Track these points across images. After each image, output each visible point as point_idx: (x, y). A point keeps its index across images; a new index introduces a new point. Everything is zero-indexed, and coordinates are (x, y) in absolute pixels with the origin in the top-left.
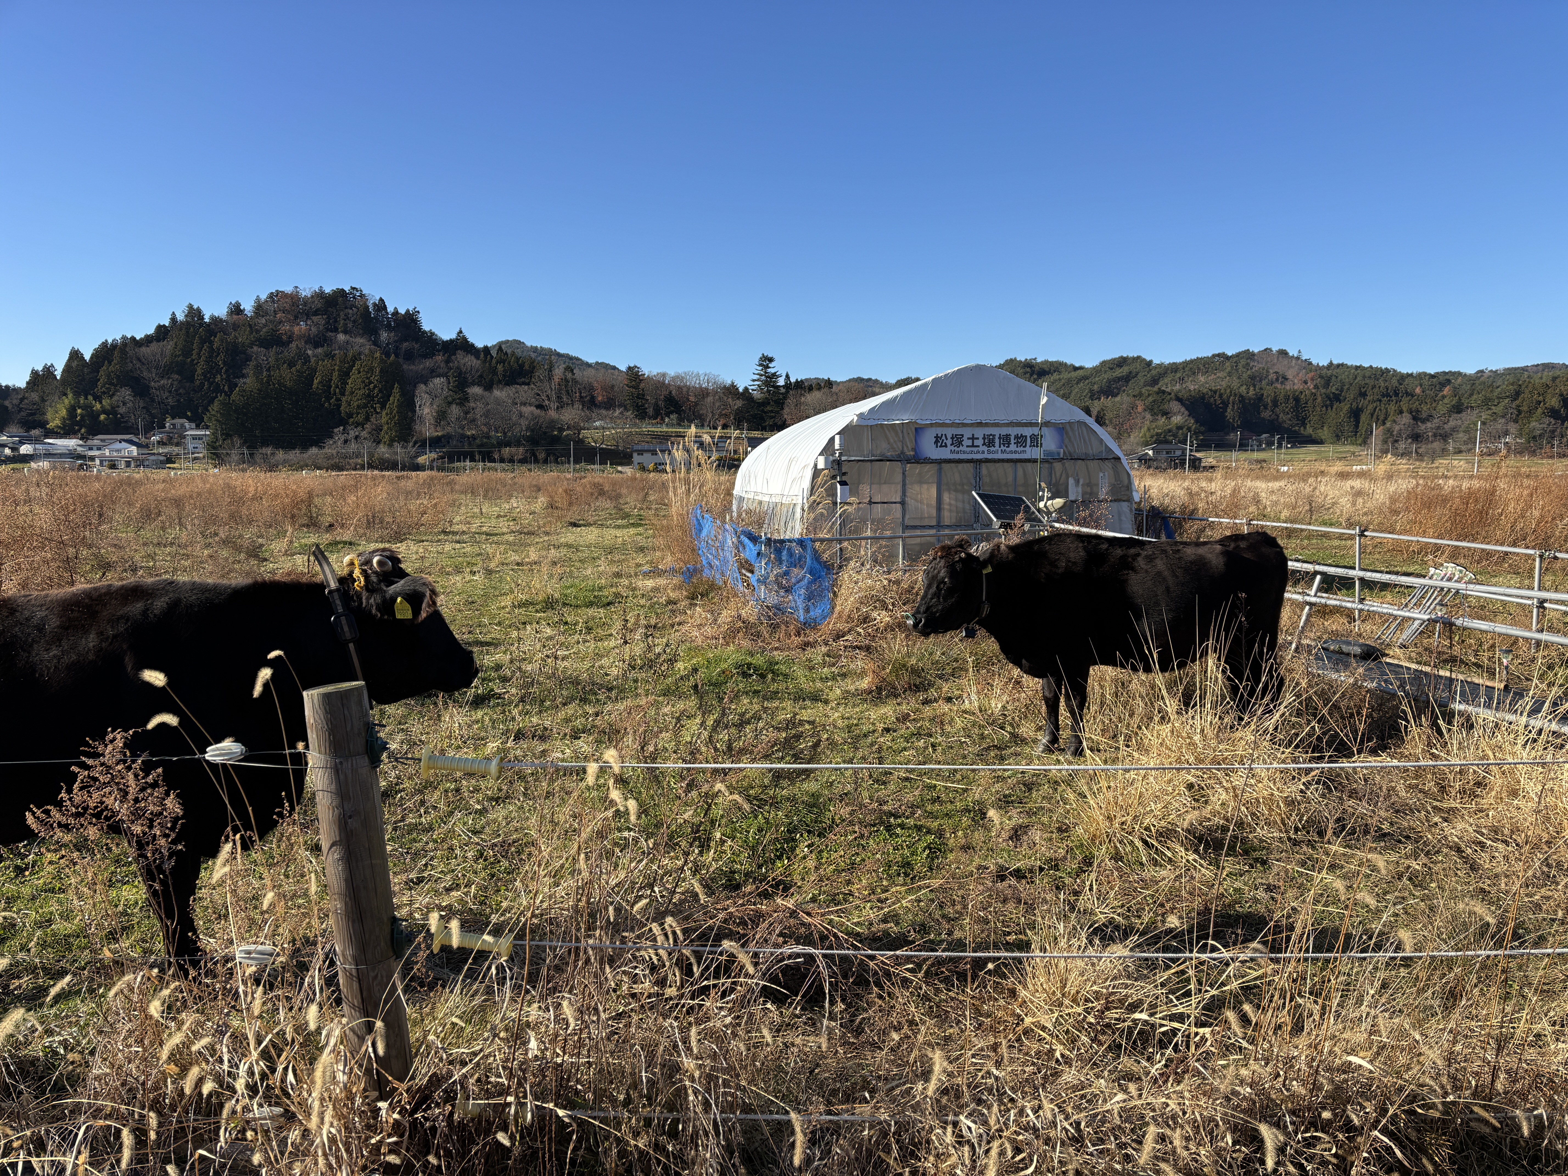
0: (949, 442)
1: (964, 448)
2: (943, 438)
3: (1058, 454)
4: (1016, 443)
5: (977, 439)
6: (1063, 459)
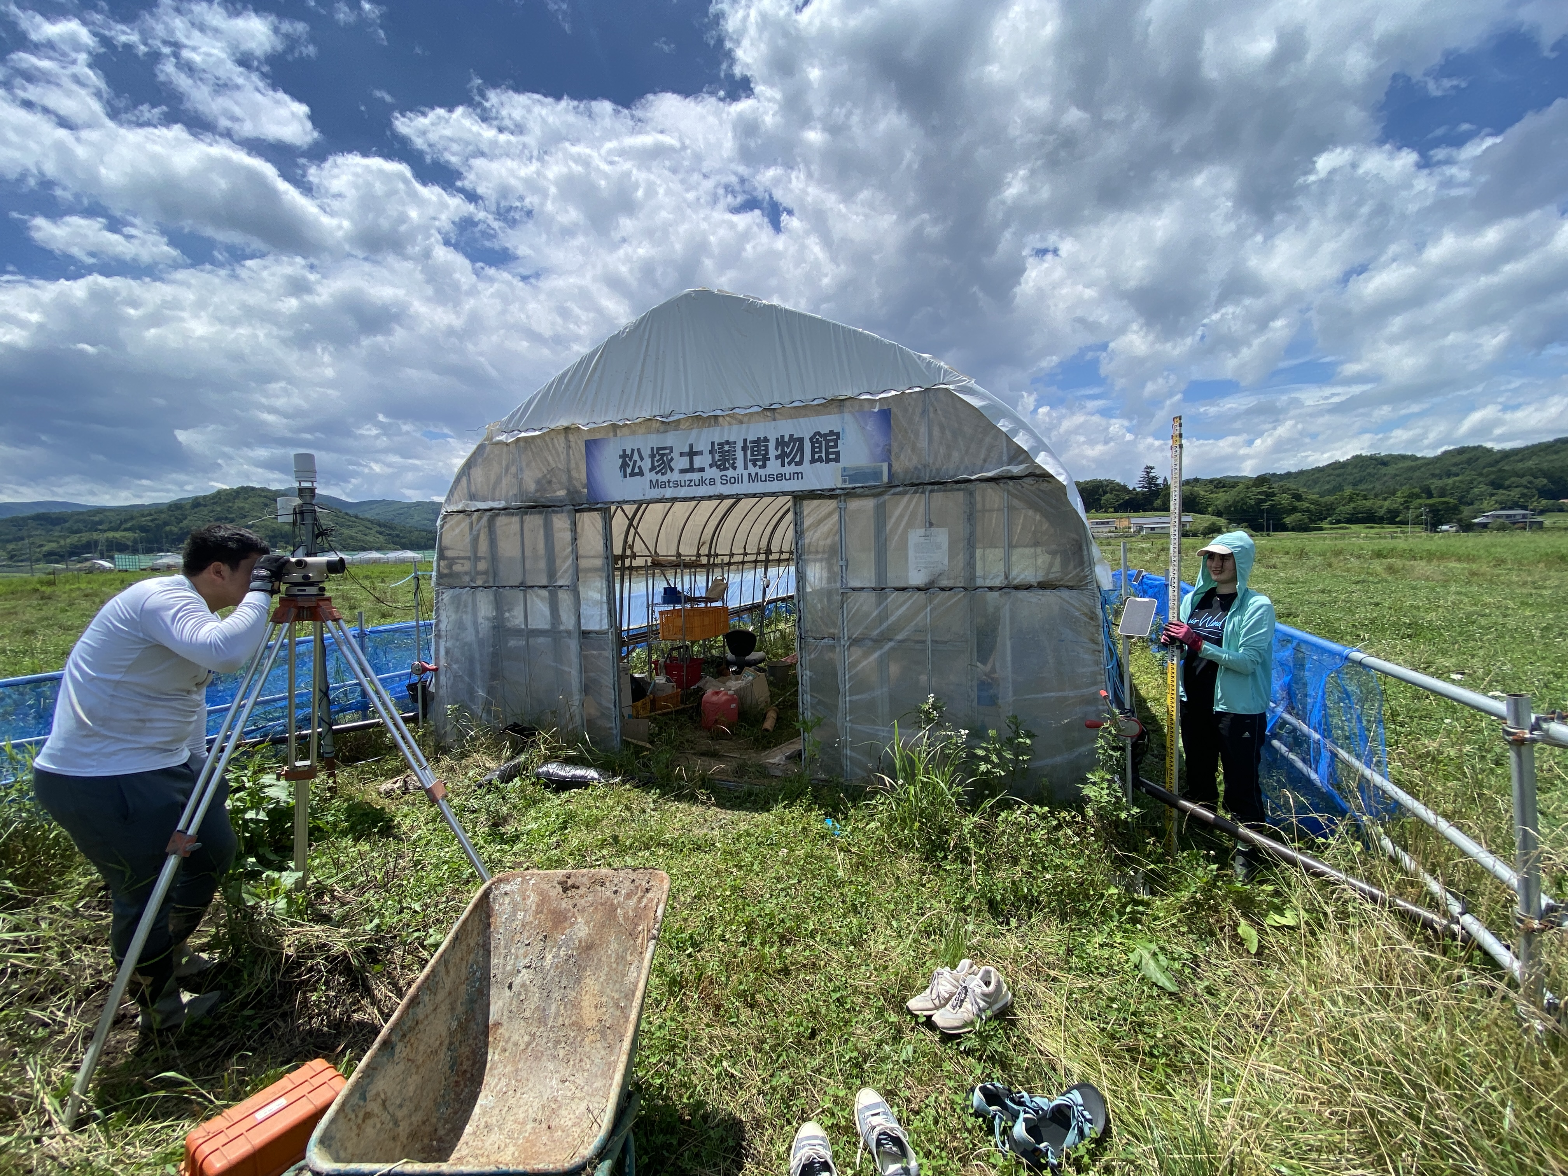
0: (646, 464)
1: (675, 476)
2: (636, 457)
3: (877, 474)
4: (781, 457)
5: (700, 453)
6: (890, 486)
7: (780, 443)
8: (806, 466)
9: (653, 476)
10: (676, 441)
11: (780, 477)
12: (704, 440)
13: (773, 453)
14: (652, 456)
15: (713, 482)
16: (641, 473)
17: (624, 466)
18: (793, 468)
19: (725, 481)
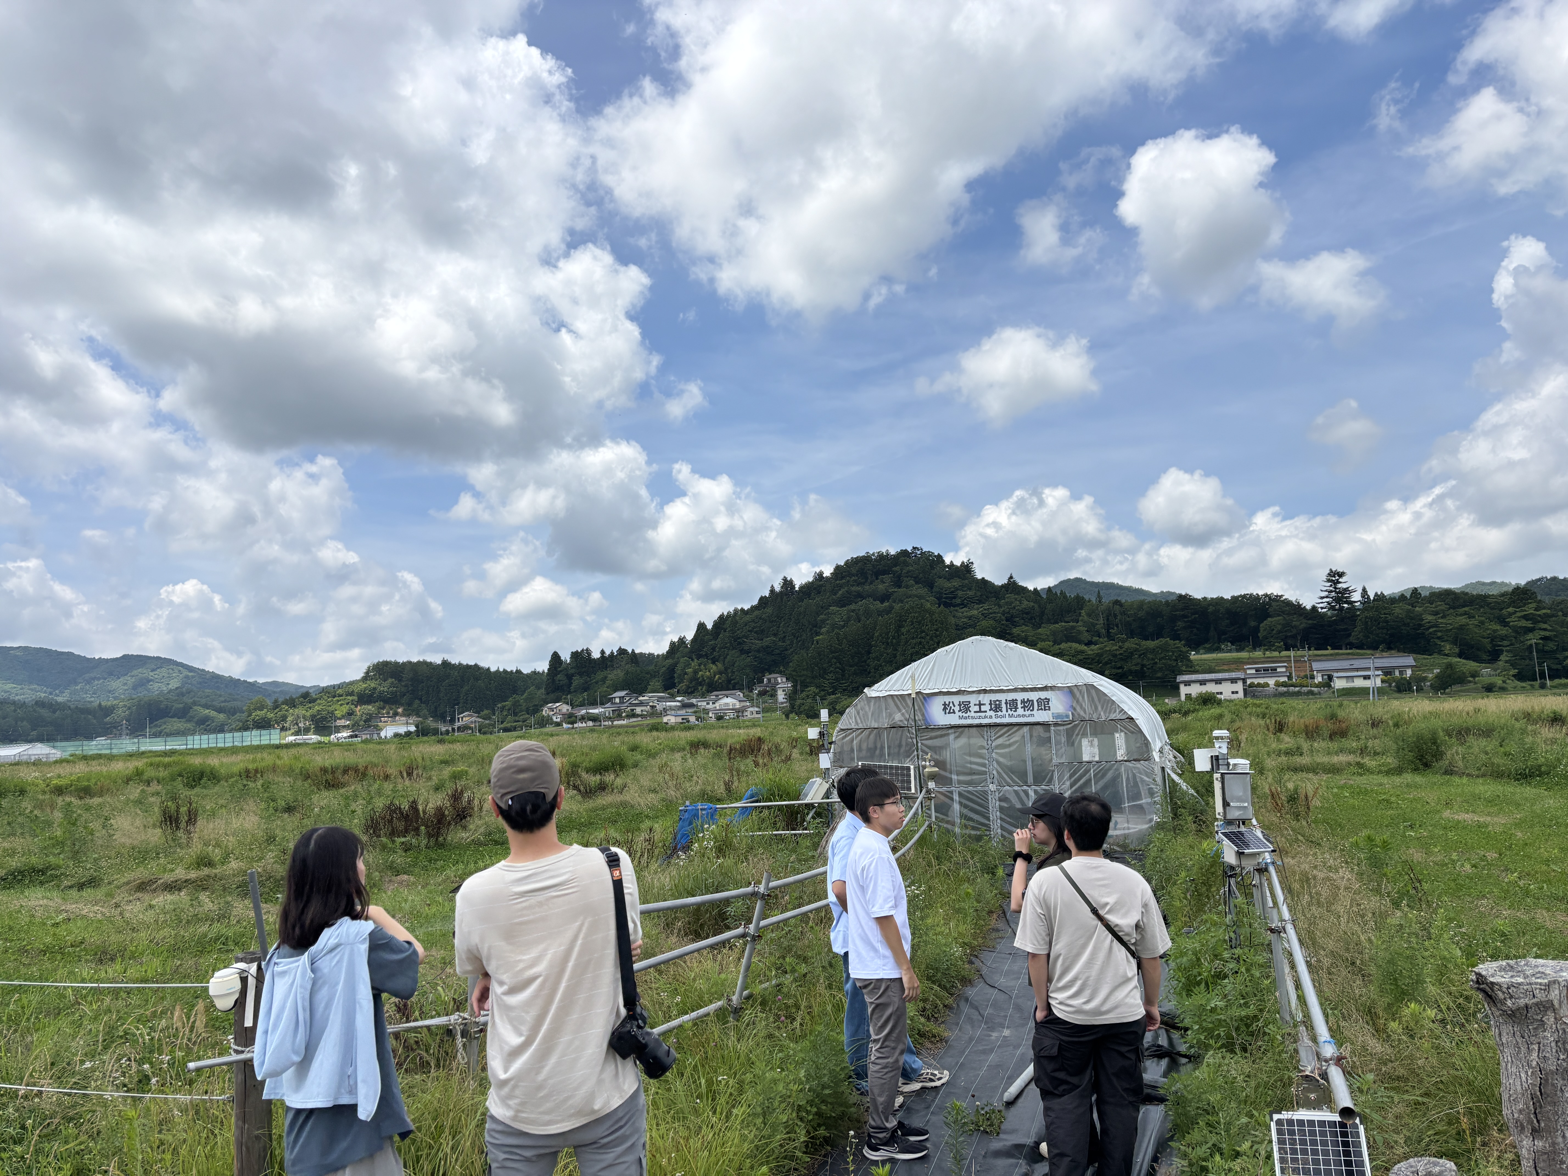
0: (957, 708)
1: (972, 714)
2: (951, 705)
3: (1067, 716)
4: (1024, 707)
5: (984, 704)
6: (1073, 721)
7: (1023, 702)
8: (1035, 712)
9: (961, 714)
10: (973, 699)
11: (1024, 716)
12: (986, 699)
13: (1019, 706)
14: (960, 705)
15: (991, 717)
16: (954, 712)
17: (945, 709)
18: (1029, 712)
19: (997, 717)
